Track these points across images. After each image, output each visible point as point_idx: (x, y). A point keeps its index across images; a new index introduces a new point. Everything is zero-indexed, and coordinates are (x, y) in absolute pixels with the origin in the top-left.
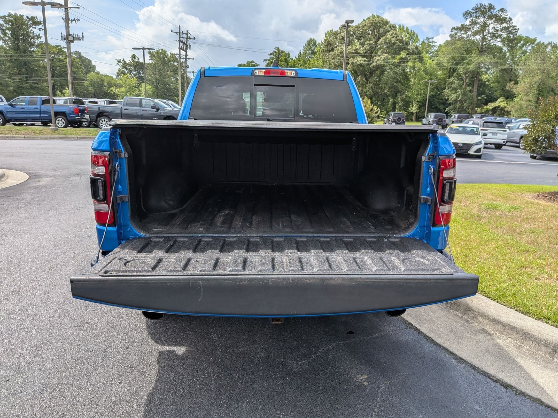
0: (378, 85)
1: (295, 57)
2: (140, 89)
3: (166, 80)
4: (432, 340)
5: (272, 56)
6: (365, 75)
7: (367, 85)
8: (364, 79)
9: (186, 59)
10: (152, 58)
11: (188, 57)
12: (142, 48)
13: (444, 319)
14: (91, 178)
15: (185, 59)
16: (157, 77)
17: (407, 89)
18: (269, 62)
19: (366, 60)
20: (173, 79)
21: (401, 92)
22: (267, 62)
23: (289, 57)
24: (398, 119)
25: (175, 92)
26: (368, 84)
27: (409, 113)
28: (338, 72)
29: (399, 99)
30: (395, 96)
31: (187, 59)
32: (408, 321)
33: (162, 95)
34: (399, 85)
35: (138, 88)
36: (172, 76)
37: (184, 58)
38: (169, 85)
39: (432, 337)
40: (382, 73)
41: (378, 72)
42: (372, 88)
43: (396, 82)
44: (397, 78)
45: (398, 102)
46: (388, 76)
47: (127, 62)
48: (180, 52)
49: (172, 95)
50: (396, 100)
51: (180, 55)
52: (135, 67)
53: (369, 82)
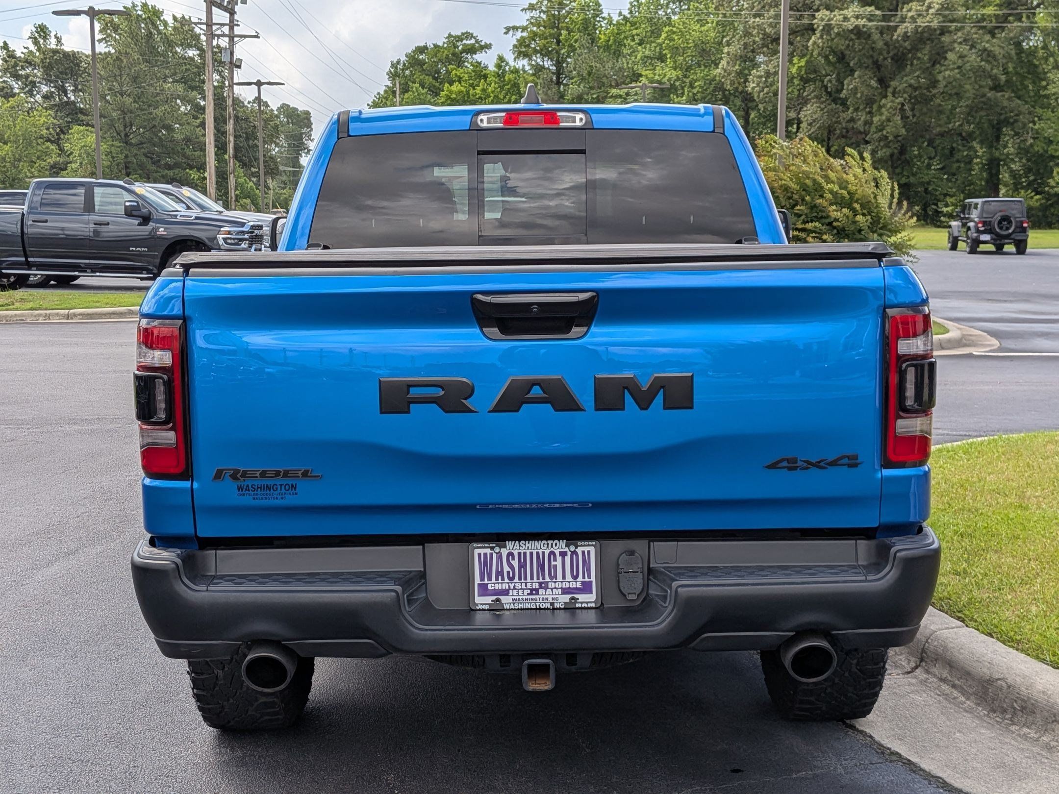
0: (927, 100)
1: (620, 14)
2: (67, 146)
3: (159, 112)
4: (945, 782)
5: (535, 14)
6: (877, 66)
7: (883, 101)
8: (873, 83)
9: (232, 37)
10: (110, 35)
11: (237, 31)
12: (86, 9)
13: (990, 744)
14: (137, 377)
15: (227, 39)
16: (128, 100)
17: (1039, 111)
18: (525, 34)
19: (878, 12)
20: (183, 109)
21: (1016, 121)
22: (519, 34)
23: (598, 12)
24: (1000, 222)
25: (188, 152)
26: (886, 97)
27: (1048, 196)
28: (699, 110)
29: (1011, 149)
30: (994, 137)
31: (236, 39)
32: (889, 749)
33: (142, 166)
34: (1004, 98)
35: (57, 142)
36: (179, 97)
37: (224, 35)
38: (169, 128)
39: (943, 777)
40: (938, 57)
41: (924, 54)
42: (902, 110)
43: (991, 89)
44: (995, 71)
45: (1007, 160)
46: (959, 67)
47: (18, 54)
48: (209, 13)
49: (177, 165)
50: (997, 154)
51: (209, 24)
52: (48, 68)
53: (890, 90)
